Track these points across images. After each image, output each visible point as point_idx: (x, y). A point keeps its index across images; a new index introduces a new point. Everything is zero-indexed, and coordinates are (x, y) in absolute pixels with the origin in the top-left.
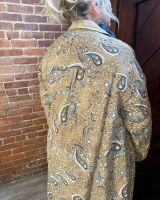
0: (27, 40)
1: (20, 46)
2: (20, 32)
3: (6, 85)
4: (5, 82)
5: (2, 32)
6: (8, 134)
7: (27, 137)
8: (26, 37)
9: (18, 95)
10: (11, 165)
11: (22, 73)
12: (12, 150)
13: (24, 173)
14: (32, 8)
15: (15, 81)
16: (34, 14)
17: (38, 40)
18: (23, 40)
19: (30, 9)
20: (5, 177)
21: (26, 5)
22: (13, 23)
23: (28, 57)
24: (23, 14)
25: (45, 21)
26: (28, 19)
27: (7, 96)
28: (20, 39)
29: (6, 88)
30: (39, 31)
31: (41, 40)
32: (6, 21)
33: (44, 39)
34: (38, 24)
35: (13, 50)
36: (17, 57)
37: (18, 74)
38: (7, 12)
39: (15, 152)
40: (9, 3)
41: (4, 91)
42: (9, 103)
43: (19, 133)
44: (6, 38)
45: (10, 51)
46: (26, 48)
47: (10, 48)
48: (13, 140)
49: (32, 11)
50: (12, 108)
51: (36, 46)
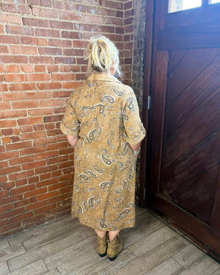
0: (66, 73)
1: (59, 80)
2: (60, 65)
3: (44, 119)
4: (44, 116)
5: (44, 66)
6: (45, 170)
7: (62, 173)
8: (65, 71)
9: (56, 128)
10: (46, 203)
11: (60, 107)
12: (47, 186)
13: (57, 213)
14: (70, 42)
15: (53, 114)
16: (72, 47)
17: (75, 73)
18: (61, 73)
19: (69, 43)
20: (39, 217)
21: (65, 39)
22: (54, 57)
23: (66, 90)
24: (62, 48)
25: (82, 55)
26: (67, 53)
27: (46, 130)
28: (59, 73)
29: (45, 122)
30: (76, 64)
31: (78, 73)
32: (47, 56)
33: (81, 73)
34: (76, 57)
35: (53, 84)
36: (56, 90)
37: (56, 107)
38: (48, 46)
39: (51, 189)
40: (50, 38)
41: (43, 125)
42: (47, 137)
43: (55, 168)
44: (47, 72)
45: (50, 84)
46: (64, 81)
47: (50, 82)
48: (49, 176)
49: (71, 44)
50: (50, 143)
51: (73, 79)
